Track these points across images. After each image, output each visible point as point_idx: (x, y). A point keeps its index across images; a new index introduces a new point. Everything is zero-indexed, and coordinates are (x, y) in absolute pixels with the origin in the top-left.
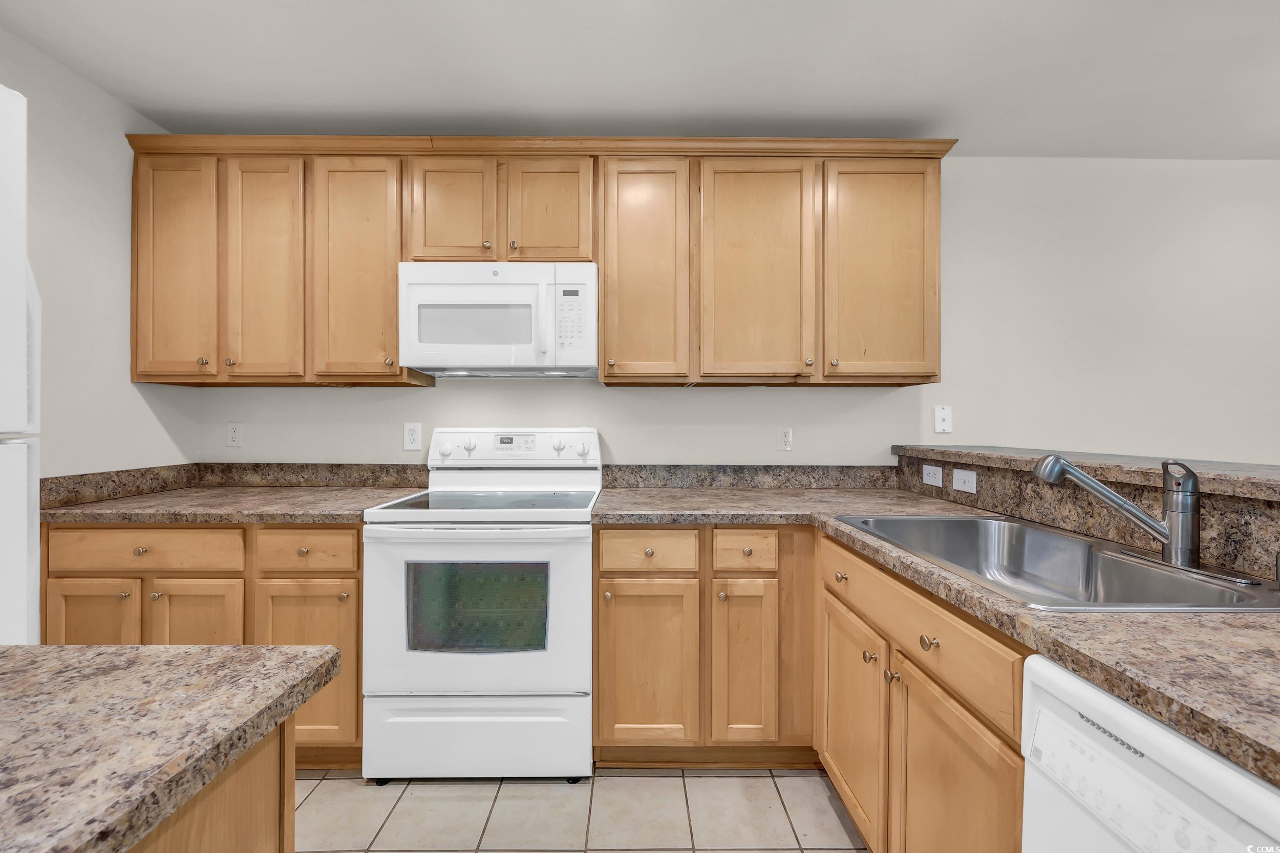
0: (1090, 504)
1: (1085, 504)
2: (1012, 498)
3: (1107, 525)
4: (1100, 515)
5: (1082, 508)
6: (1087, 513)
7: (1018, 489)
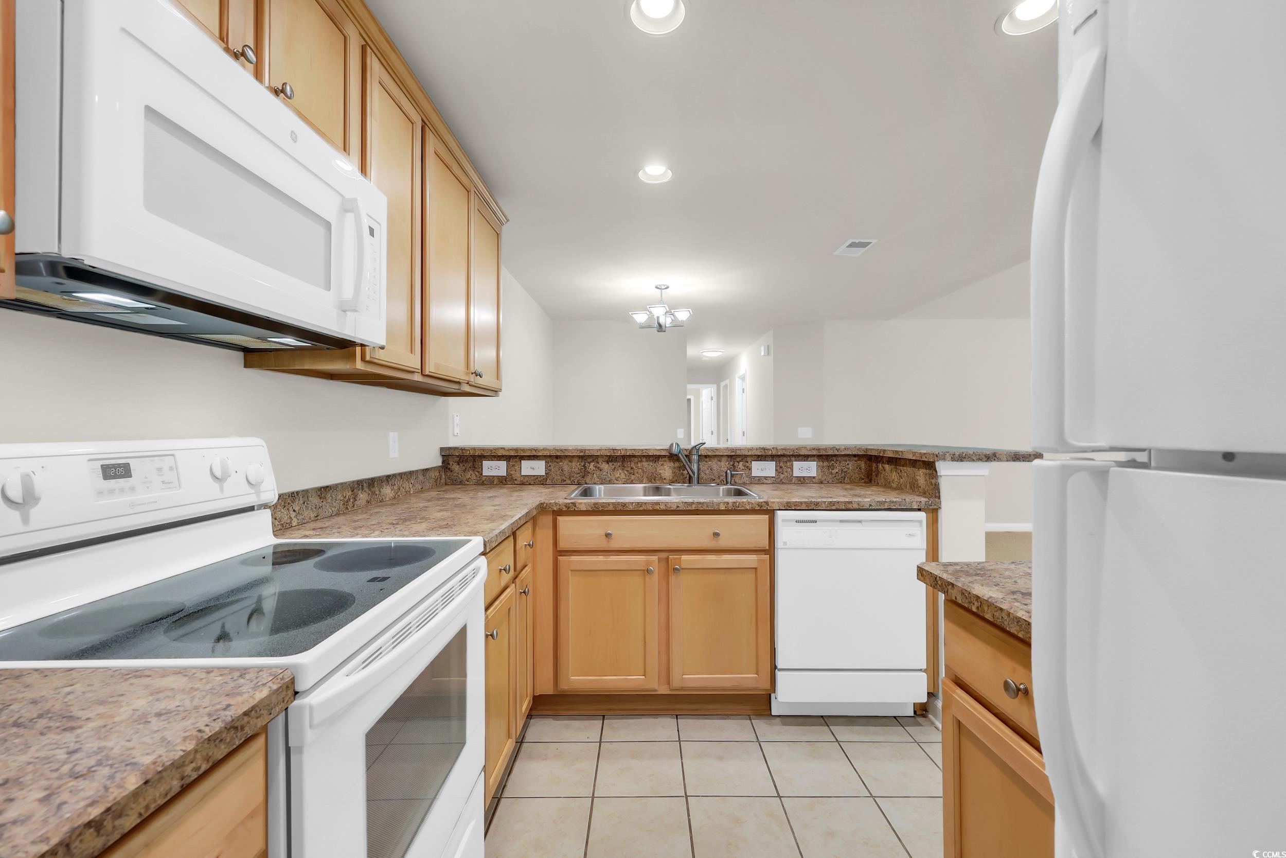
0: (632, 468)
1: (629, 469)
2: (579, 473)
3: (642, 477)
4: (638, 473)
5: (627, 471)
6: (630, 473)
7: (583, 468)
